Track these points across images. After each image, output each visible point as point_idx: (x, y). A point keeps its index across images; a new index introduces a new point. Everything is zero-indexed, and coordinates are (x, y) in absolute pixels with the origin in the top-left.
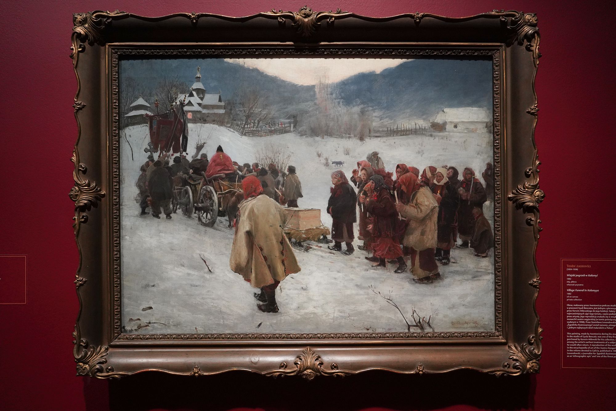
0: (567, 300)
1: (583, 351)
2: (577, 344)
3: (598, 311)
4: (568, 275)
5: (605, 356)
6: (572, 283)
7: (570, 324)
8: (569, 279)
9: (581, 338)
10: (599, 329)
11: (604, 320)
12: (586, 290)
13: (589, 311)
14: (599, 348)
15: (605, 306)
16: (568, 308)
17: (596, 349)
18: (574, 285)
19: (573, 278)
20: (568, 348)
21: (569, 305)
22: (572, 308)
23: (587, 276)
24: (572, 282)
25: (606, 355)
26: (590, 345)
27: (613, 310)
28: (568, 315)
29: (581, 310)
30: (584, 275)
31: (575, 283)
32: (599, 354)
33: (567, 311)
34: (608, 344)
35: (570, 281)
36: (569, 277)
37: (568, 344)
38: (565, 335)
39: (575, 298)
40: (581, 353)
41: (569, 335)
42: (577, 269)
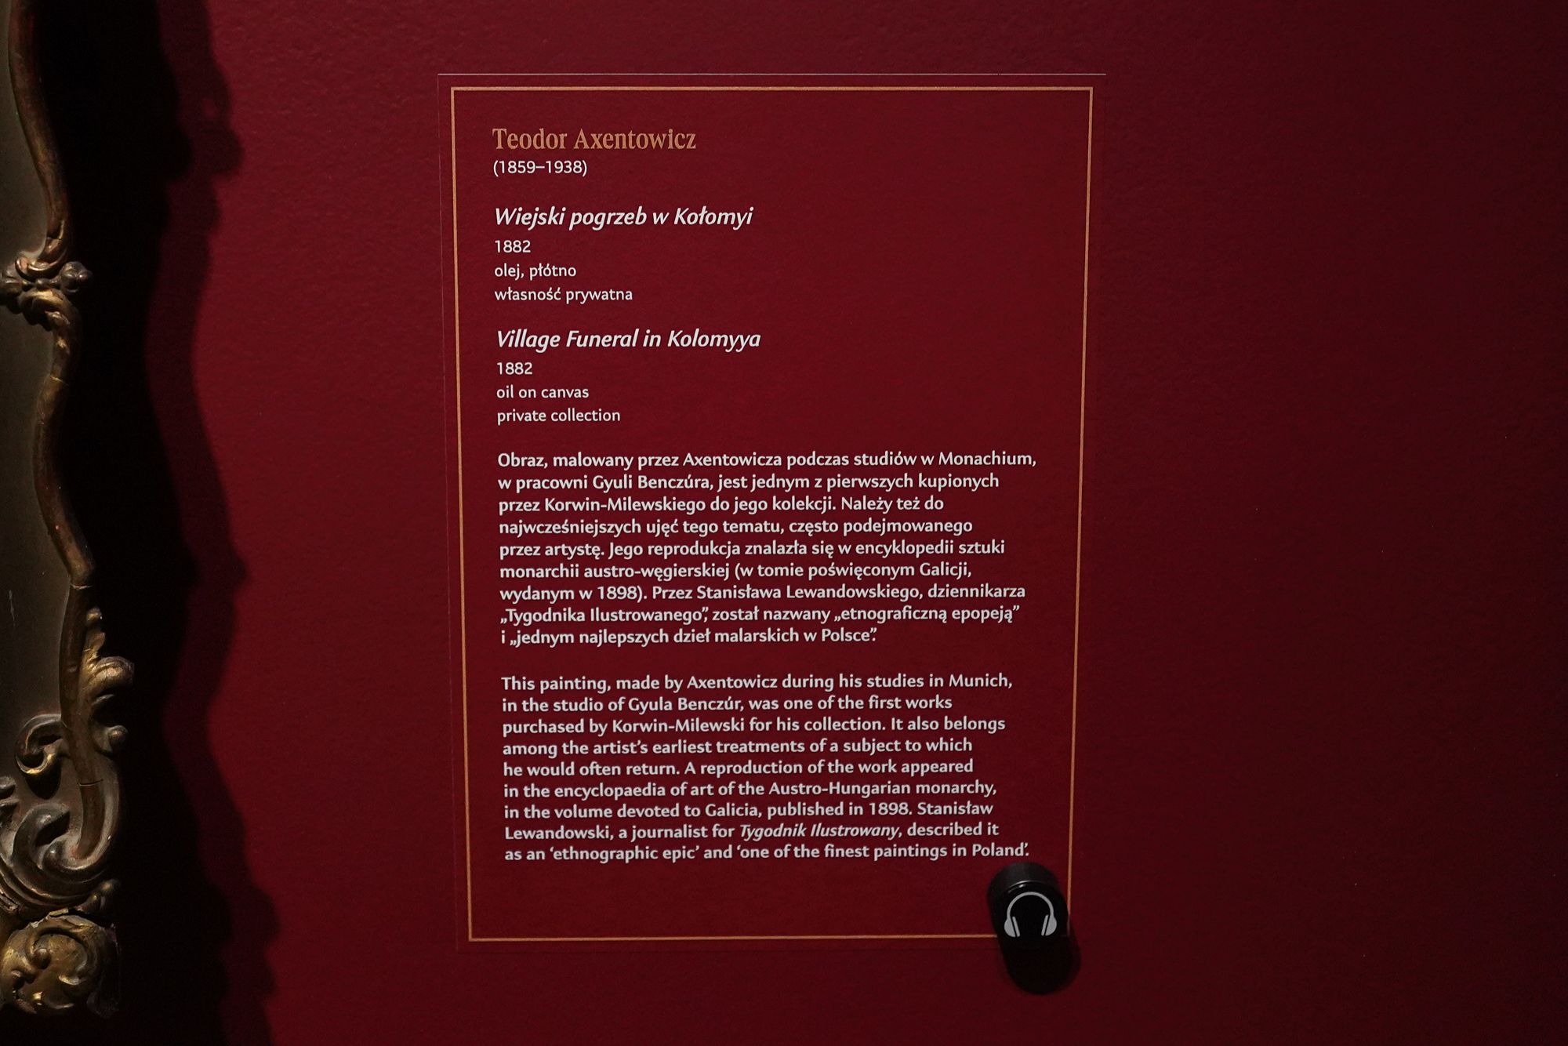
0: (502, 417)
1: (631, 812)
2: (582, 760)
3: (755, 507)
4: (503, 217)
5: (802, 851)
6: (541, 284)
7: (524, 606)
8: (512, 246)
9: (617, 715)
10: (757, 643)
11: (798, 571)
12: (653, 340)
13: (680, 505)
14: (760, 790)
15: (813, 460)
16: (504, 484)
17: (737, 799)
18: (551, 295)
19: (549, 246)
20: (511, 792)
21: (513, 460)
22: (538, 484)
23: (660, 218)
24: (538, 271)
25: (812, 842)
26: (690, 767)
27: (873, 493)
28: (511, 540)
29: (615, 494)
30: (640, 217)
31: (565, 283)
32: (760, 833)
33: (504, 507)
34: (829, 756)
35: (523, 261)
36: (515, 231)
37: (514, 760)
38: (488, 695)
39: (562, 404)
40: (615, 831)
41: (519, 696)
42: (578, 167)
